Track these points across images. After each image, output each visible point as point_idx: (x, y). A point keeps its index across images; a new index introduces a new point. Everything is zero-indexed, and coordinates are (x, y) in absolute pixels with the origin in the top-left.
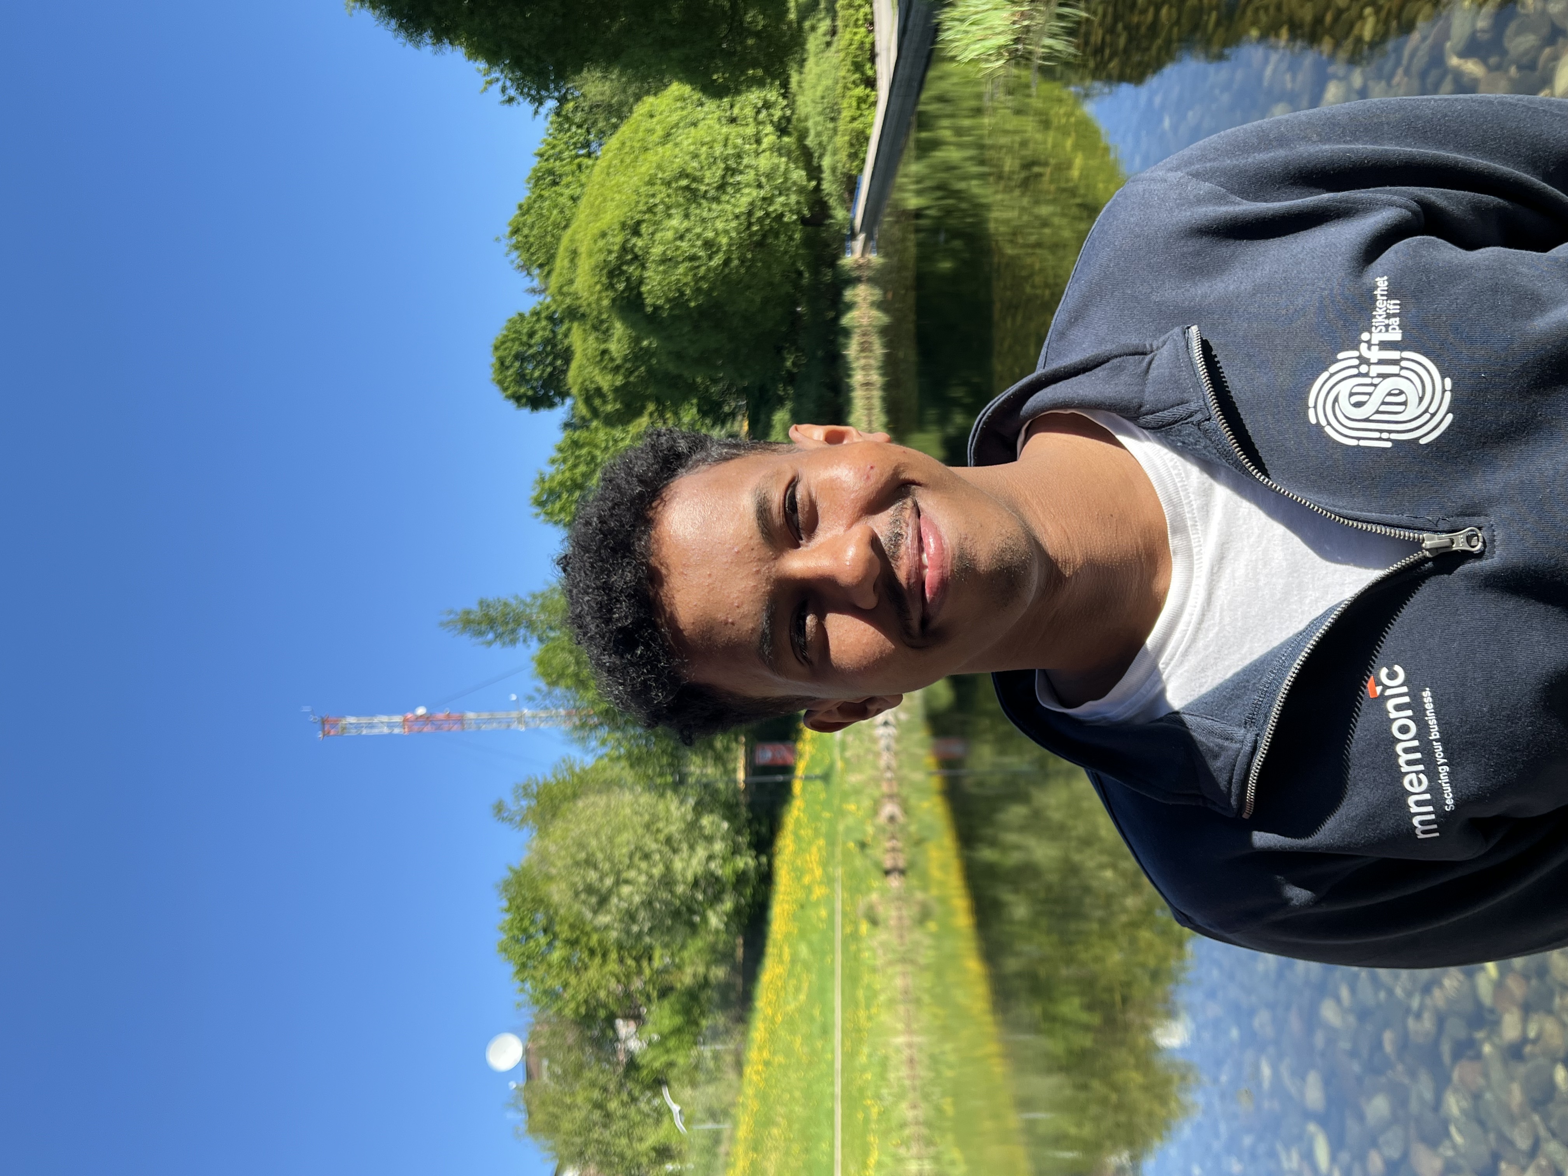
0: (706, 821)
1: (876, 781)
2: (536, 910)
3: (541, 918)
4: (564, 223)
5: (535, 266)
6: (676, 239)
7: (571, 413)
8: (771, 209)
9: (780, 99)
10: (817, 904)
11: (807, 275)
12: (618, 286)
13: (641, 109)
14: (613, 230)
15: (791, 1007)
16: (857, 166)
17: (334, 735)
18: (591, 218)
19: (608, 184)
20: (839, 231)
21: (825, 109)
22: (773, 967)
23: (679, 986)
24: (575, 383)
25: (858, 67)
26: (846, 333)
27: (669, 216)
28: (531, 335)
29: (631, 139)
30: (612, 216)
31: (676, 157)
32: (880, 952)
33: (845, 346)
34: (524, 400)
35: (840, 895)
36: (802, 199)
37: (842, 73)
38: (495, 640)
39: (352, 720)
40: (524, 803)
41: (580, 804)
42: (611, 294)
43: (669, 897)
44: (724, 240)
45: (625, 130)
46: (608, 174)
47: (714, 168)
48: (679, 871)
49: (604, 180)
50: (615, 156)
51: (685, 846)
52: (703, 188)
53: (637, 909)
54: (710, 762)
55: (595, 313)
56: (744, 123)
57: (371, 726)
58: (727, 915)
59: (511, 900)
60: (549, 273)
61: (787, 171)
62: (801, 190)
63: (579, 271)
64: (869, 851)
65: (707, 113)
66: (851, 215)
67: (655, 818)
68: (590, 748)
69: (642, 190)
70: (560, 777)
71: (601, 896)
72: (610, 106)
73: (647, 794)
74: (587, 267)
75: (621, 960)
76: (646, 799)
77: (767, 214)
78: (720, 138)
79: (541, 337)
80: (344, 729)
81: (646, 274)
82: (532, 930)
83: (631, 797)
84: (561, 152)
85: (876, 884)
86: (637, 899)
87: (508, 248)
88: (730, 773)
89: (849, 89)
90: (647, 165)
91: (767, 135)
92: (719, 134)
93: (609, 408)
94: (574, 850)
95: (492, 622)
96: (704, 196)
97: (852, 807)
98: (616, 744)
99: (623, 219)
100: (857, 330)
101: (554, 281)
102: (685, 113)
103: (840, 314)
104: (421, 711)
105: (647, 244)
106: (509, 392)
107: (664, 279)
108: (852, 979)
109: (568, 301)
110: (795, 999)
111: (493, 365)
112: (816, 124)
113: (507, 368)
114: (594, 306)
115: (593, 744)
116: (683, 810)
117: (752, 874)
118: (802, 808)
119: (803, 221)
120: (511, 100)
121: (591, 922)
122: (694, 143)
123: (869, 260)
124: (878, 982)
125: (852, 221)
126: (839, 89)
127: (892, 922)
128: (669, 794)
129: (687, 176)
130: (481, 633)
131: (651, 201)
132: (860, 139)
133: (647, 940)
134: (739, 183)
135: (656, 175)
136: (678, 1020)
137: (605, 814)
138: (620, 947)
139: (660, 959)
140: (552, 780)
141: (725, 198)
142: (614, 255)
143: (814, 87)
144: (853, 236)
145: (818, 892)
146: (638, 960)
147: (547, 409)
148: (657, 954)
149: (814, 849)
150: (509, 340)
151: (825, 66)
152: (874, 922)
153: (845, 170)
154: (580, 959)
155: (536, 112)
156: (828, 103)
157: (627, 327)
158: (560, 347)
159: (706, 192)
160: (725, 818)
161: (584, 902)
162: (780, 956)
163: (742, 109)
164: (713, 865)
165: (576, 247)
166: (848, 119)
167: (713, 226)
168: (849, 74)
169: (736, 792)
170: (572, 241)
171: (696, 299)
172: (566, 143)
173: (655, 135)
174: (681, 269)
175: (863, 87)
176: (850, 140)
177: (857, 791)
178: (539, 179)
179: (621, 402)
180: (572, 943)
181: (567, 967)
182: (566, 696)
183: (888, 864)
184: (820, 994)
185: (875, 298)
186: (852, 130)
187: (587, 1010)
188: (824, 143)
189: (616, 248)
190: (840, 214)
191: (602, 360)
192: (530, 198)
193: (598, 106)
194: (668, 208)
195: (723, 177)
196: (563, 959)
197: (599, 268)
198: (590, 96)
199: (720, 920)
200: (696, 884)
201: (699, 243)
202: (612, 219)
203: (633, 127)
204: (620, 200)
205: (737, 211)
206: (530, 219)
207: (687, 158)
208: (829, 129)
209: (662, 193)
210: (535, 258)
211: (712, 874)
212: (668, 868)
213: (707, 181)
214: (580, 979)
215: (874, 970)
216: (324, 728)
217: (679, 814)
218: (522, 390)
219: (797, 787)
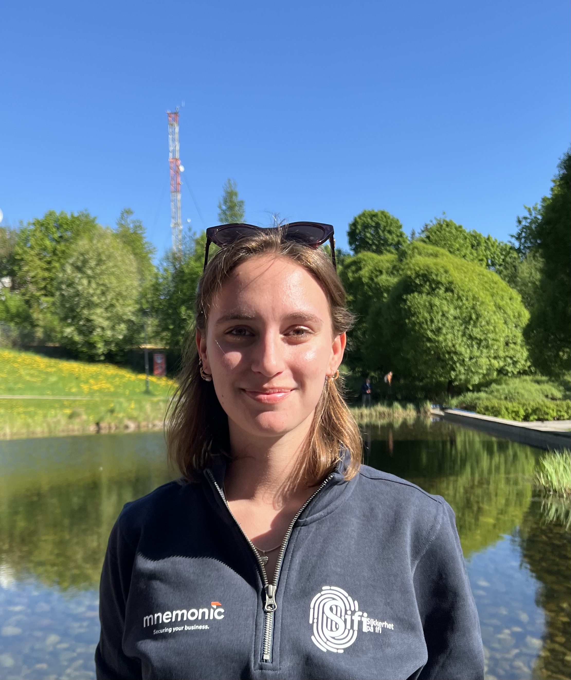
0: (123, 326)
1: (147, 419)
2: (72, 232)
3: (68, 234)
4: (452, 250)
5: (428, 234)
6: (443, 312)
7: (346, 254)
8: (458, 365)
9: (518, 370)
10: (79, 387)
11: (421, 384)
12: (418, 280)
13: (514, 293)
14: (449, 277)
15: (23, 372)
16: (481, 410)
17: (168, 119)
18: (455, 265)
19: (474, 274)
20: (445, 401)
21: (512, 394)
22: (44, 362)
23: (31, 311)
24: (364, 256)
25: (535, 411)
26: (390, 405)
27: (456, 308)
28: (390, 232)
29: (498, 287)
30: (456, 276)
31: (488, 312)
32: (55, 420)
33: (383, 404)
34: (353, 228)
35: (85, 399)
36: (462, 382)
37: (532, 403)
38: (222, 210)
39: (177, 130)
40: (131, 226)
41: (132, 257)
42: (413, 276)
43: (82, 306)
44: (441, 338)
45: (503, 284)
46: (479, 275)
47: (481, 333)
48: (95, 311)
49: (476, 272)
50: (489, 278)
51: (109, 315)
52: (470, 327)
53: (74, 288)
54: (155, 329)
55: (402, 267)
56: (505, 350)
57: (174, 140)
58: (72, 338)
59: (78, 218)
60: (424, 242)
61: (477, 373)
62: (467, 381)
63: (427, 258)
64: (109, 414)
65: (511, 329)
66: (453, 407)
67: (125, 298)
68: (162, 262)
69: (470, 294)
70: (146, 246)
71: (82, 268)
72: (516, 277)
73: (137, 294)
74: (429, 262)
75: (44, 279)
76: (135, 293)
77: (455, 363)
78: (498, 337)
79: (388, 238)
80: (172, 125)
81: (424, 296)
82: (61, 230)
83: (136, 285)
84: (489, 250)
85: (91, 418)
86: (80, 288)
87: (439, 219)
88: (148, 340)
89: (523, 407)
90: (484, 296)
91: (498, 362)
92: (500, 336)
93: (350, 275)
94: (107, 253)
95: (231, 208)
96: (466, 328)
97: (133, 406)
98: (165, 277)
99: (454, 282)
100: (391, 411)
101: (421, 245)
102: (512, 317)
103: (400, 401)
104: (182, 169)
105: (440, 296)
106: (358, 220)
107: (421, 305)
108: (40, 404)
109: (410, 252)
110: (28, 374)
111: (373, 211)
112: (504, 389)
113: (371, 219)
114: (407, 266)
115: (165, 264)
116: (129, 314)
117: (94, 351)
118: (131, 379)
119: (451, 382)
120: (520, 222)
121: (67, 262)
122: (495, 322)
123: (429, 417)
124: (39, 418)
125: (451, 408)
126: (523, 401)
127: (71, 426)
128: (138, 306)
129: (477, 319)
130: (225, 202)
131: (464, 298)
132: (497, 413)
133: (58, 293)
134: (472, 346)
135: (478, 301)
136: (13, 310)
137: (127, 271)
138: (52, 279)
139: (46, 301)
140: (144, 241)
141: (465, 339)
142: (434, 277)
143: (524, 388)
144: (442, 409)
145: (85, 388)
146: (45, 288)
147: (348, 241)
148: (50, 299)
149: (108, 385)
150: (387, 220)
151: (534, 394)
152: (71, 416)
153: (478, 405)
154: (45, 256)
155: (512, 236)
156: (515, 396)
157: (394, 285)
158: (383, 248)
159: (468, 329)
160: (125, 337)
161: (78, 258)
162: (50, 366)
163: (513, 349)
164: (99, 330)
165: (439, 257)
166: (507, 406)
167: (450, 332)
168: (531, 406)
169: (139, 343)
170: (443, 254)
171: (409, 322)
172: (495, 253)
173: (500, 301)
174: (426, 315)
175: (524, 414)
176: (496, 407)
177: (141, 408)
178: (475, 237)
179: (353, 281)
180: (54, 252)
181: (41, 249)
182: (191, 249)
183: (103, 425)
184: (30, 387)
185: (408, 420)
186: (501, 408)
187: (18, 260)
188: (493, 394)
189: (439, 278)
190: (454, 402)
191: (376, 270)
192: (465, 232)
193: (516, 270)
194: (460, 308)
195: (476, 338)
196: (46, 247)
197: (428, 268)
198: (521, 265)
199: (69, 334)
200: (88, 320)
201: (440, 325)
202: (455, 277)
203: (505, 289)
204: (465, 281)
205: (457, 346)
206: (454, 231)
207: (487, 318)
208: (501, 395)
209: (468, 304)
210: (433, 234)
211: (94, 330)
212: (97, 305)
213: (474, 329)
214: (34, 256)
215: (45, 416)
216: (172, 113)
217: (127, 311)
218: (359, 227)
219: (143, 377)
